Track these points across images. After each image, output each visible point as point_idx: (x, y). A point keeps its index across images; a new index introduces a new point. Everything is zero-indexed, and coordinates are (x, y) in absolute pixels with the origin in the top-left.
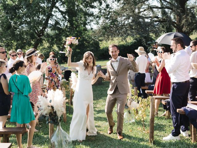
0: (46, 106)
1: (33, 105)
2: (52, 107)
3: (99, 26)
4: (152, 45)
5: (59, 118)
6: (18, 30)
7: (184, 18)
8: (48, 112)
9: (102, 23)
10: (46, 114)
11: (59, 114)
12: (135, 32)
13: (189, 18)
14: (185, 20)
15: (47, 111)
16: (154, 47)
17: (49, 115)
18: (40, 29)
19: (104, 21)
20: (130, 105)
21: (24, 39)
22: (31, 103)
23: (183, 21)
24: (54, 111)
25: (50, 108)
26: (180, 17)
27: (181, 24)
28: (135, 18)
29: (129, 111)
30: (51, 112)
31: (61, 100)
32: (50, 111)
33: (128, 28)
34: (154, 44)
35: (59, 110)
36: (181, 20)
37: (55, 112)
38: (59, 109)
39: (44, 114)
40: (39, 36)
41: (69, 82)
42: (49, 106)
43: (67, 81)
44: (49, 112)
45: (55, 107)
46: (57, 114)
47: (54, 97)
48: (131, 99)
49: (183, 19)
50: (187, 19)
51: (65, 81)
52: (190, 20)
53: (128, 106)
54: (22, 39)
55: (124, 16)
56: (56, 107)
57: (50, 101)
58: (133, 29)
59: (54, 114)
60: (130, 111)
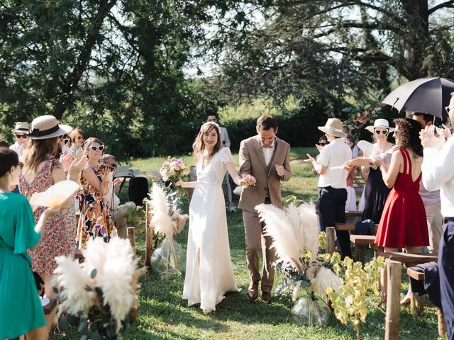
0: (81, 289)
1: (39, 281)
2: (99, 291)
3: (218, 67)
4: (353, 117)
5: (119, 326)
6: (12, 74)
7: (428, 52)
8: (85, 305)
9: (224, 60)
10: (80, 313)
11: (119, 313)
12: (309, 84)
13: (440, 53)
14: (430, 56)
15: (84, 303)
16: (358, 122)
17: (89, 315)
18: (68, 71)
19: (228, 56)
20: (315, 276)
21: (26, 96)
22: (36, 275)
23: (426, 59)
24: (105, 303)
25: (92, 294)
26: (416, 49)
27: (421, 65)
28: (308, 48)
29: (313, 293)
30: (94, 307)
31: (124, 272)
32: (91, 304)
33: (290, 73)
34: (359, 115)
35: (117, 302)
36: (420, 56)
37: (108, 307)
38: (119, 297)
39: (74, 311)
40: (67, 89)
41: (144, 209)
42: (88, 289)
43: (139, 207)
44: (87, 306)
45: (108, 291)
46: (112, 313)
47: (103, 259)
48: (317, 261)
49: (426, 55)
50: (436, 54)
51: (132, 208)
52: (443, 56)
53: (309, 281)
54: (22, 96)
55: (280, 44)
56: (110, 293)
57: (94, 274)
58: (302, 77)
59: (104, 312)
60: (316, 294)
